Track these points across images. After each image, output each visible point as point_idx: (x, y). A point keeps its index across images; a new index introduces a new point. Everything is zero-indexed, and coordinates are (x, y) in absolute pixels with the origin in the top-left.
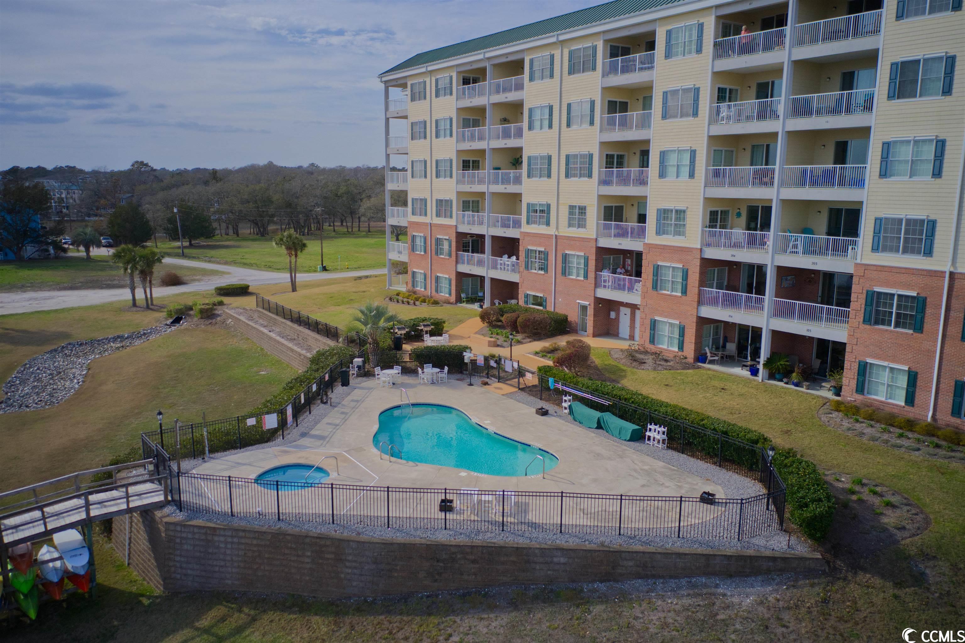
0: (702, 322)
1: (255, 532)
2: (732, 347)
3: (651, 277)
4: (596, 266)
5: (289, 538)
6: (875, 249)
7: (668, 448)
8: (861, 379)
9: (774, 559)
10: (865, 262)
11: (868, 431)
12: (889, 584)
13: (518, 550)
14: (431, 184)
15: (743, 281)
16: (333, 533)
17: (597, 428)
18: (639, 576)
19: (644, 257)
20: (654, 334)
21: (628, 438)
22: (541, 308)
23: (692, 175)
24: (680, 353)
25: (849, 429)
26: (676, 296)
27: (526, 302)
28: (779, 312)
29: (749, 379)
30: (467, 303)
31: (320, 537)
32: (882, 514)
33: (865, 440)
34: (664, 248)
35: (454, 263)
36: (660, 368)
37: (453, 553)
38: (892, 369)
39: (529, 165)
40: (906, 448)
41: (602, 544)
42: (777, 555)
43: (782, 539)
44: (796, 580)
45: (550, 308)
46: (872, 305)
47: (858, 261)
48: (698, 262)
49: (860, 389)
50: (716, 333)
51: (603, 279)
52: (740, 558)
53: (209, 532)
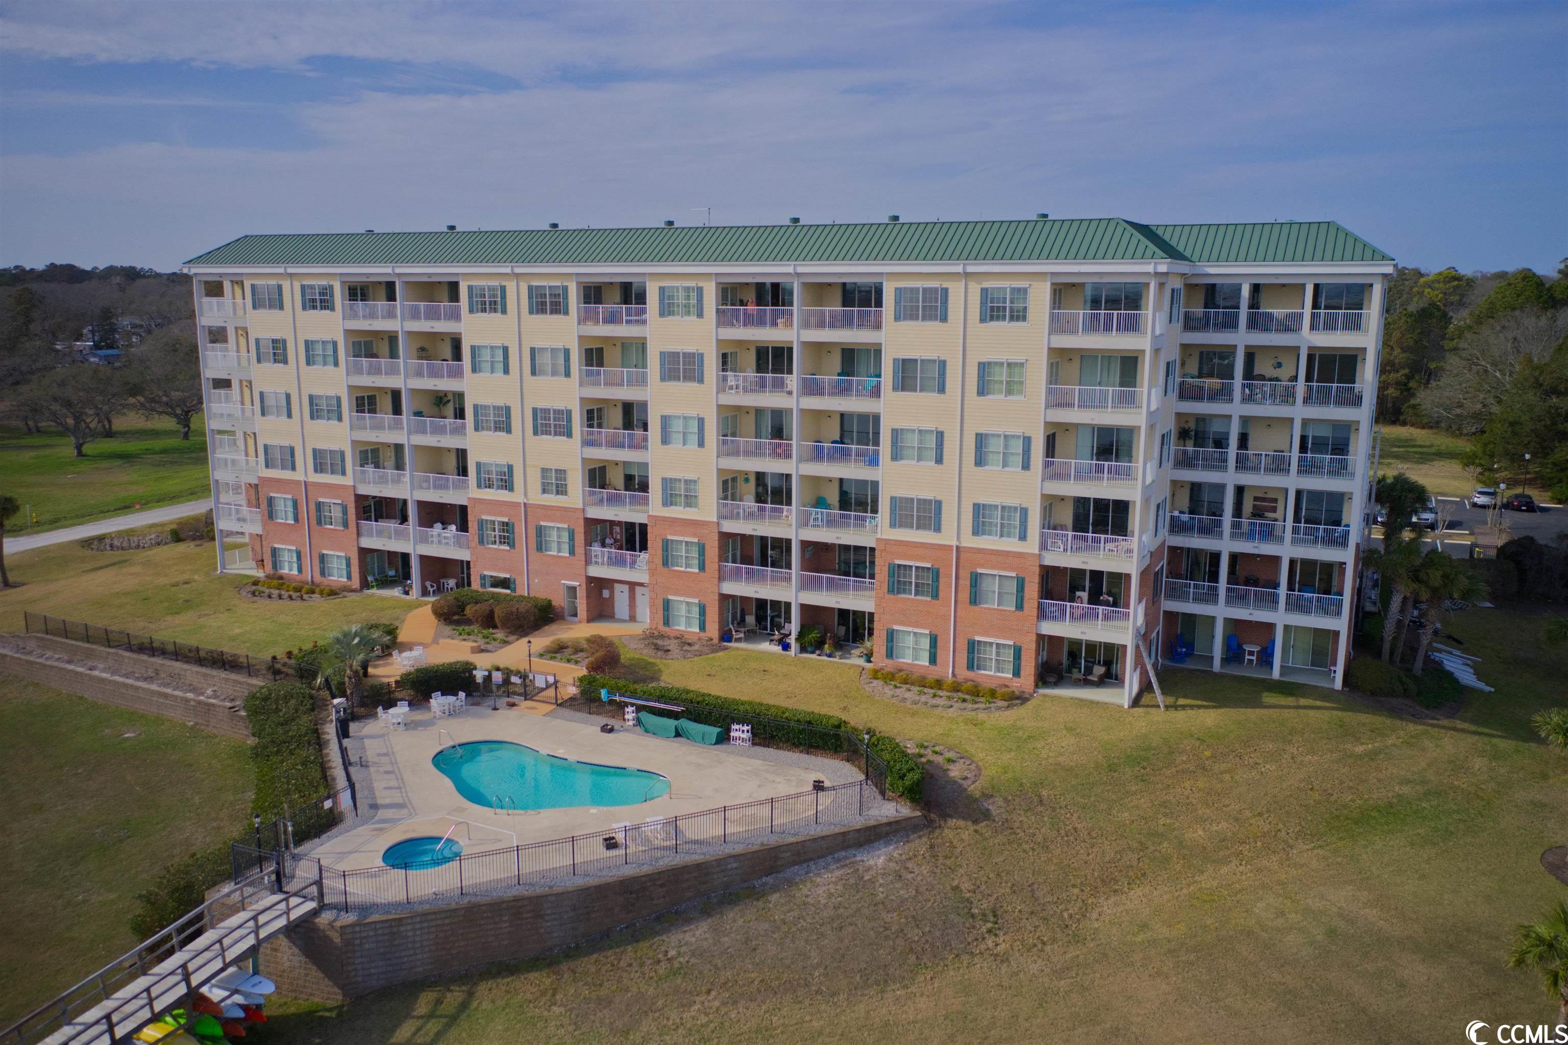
0: (724, 598)
1: (446, 911)
2: (751, 619)
3: (660, 552)
4: (585, 540)
5: (484, 908)
6: (893, 525)
7: (754, 744)
8: (889, 646)
9: (889, 824)
10: (885, 537)
11: (908, 695)
12: (969, 823)
13: (698, 866)
14: (302, 427)
15: (756, 553)
16: (526, 893)
17: (675, 736)
18: (795, 863)
19: (649, 530)
20: (668, 616)
21: (714, 742)
22: (508, 591)
23: (701, 444)
24: (702, 634)
25: (893, 696)
26: (692, 573)
27: (483, 585)
28: (805, 585)
29: (781, 655)
30: (378, 589)
31: (517, 899)
32: (948, 770)
33: (908, 704)
34: (673, 521)
35: (355, 536)
36: (689, 655)
37: (645, 882)
38: (915, 633)
39: (476, 414)
40: (943, 706)
41: (762, 844)
42: (892, 820)
43: (889, 807)
44: (908, 836)
45: (522, 590)
46: (894, 576)
47: (879, 536)
48: (716, 537)
49: (890, 654)
50: (734, 607)
51: (593, 554)
52: (868, 829)
53: (393, 924)
